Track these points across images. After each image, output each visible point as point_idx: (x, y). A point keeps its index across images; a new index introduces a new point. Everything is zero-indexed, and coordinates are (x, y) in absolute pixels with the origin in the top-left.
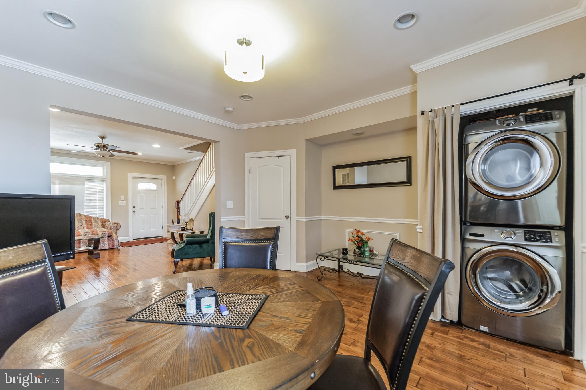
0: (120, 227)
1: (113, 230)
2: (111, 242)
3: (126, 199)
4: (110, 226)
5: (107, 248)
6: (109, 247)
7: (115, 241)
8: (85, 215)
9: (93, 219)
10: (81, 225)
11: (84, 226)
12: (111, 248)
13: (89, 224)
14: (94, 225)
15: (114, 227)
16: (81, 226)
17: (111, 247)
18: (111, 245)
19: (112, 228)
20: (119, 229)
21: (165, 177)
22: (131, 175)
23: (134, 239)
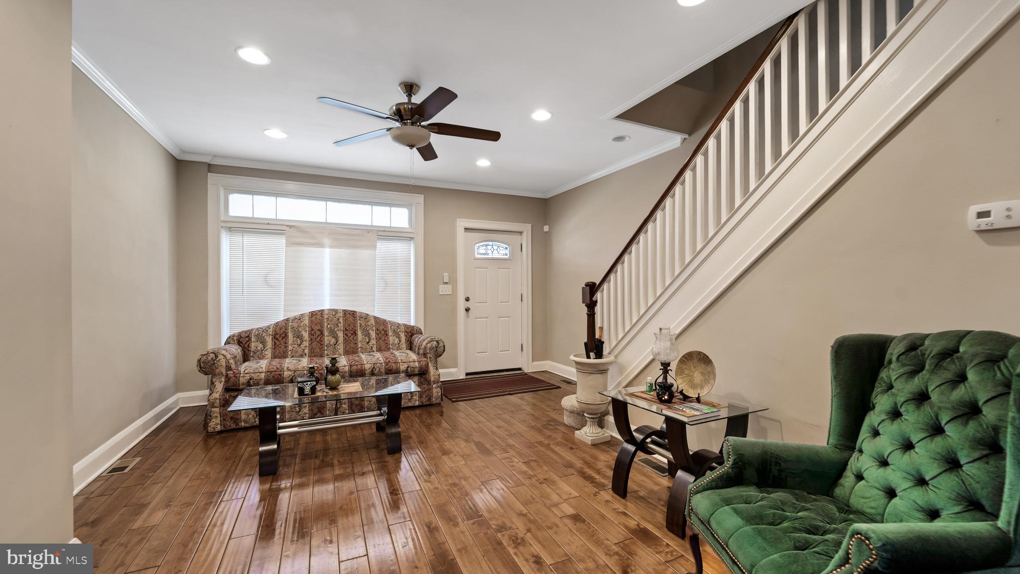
0: (444, 351)
1: (430, 358)
2: (425, 387)
3: (453, 281)
4: (423, 346)
5: (417, 403)
6: (422, 402)
7: (434, 386)
8: (375, 318)
9: (389, 326)
10: (367, 341)
11: (373, 345)
12: (425, 404)
13: (383, 339)
14: (391, 342)
15: (431, 349)
16: (368, 343)
17: (424, 400)
18: (426, 397)
19: (428, 352)
20: (441, 355)
21: (529, 226)
22: (462, 223)
23: (467, 374)
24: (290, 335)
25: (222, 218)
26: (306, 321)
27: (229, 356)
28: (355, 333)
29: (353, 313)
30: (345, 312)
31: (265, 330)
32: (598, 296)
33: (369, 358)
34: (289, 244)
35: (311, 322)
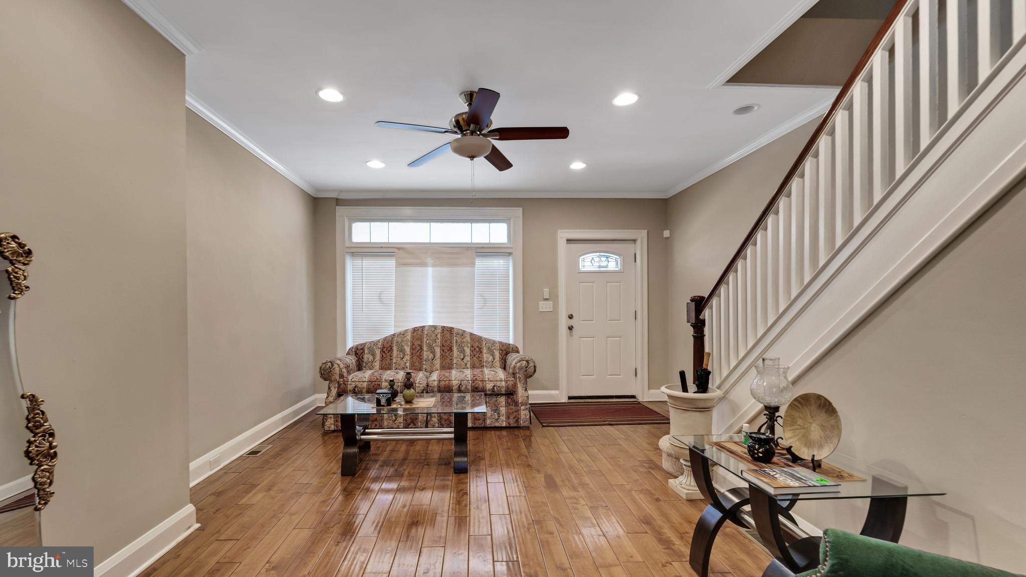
0: (535, 371)
1: (520, 378)
2: (512, 409)
3: (553, 297)
4: (512, 365)
5: (504, 424)
6: (509, 423)
7: (522, 408)
8: (471, 334)
9: (484, 343)
10: (462, 357)
11: (468, 361)
12: (512, 425)
13: (477, 356)
14: (485, 359)
15: (521, 368)
16: (463, 359)
17: (512, 422)
18: (514, 418)
19: (517, 371)
20: (531, 376)
21: (644, 233)
22: (564, 234)
23: (570, 398)
24: (395, 349)
25: (347, 245)
26: (409, 337)
27: (342, 366)
28: (451, 350)
29: (451, 330)
30: (443, 328)
31: (375, 343)
32: (706, 314)
33: (459, 374)
34: (400, 265)
35: (413, 337)
